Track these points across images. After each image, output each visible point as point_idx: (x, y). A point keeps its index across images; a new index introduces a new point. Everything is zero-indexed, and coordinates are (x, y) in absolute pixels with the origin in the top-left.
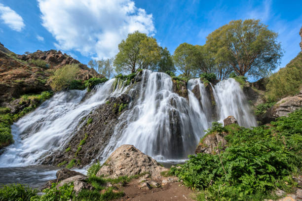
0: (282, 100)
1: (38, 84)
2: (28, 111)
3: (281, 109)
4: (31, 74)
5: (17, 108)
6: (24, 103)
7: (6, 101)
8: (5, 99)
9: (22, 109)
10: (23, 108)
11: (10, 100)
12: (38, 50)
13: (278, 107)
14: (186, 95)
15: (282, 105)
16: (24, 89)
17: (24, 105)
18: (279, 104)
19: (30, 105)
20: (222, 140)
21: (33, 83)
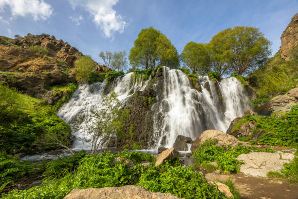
0: (277, 97)
1: (63, 76)
2: (63, 102)
3: (275, 104)
4: (53, 66)
5: (52, 99)
6: (57, 95)
7: (40, 92)
8: (39, 91)
9: (57, 101)
10: (58, 99)
11: (43, 92)
12: (29, 34)
13: (273, 103)
14: (200, 90)
15: (277, 101)
16: (52, 80)
17: (58, 97)
18: (273, 101)
19: (64, 97)
20: (253, 126)
21: (59, 75)
